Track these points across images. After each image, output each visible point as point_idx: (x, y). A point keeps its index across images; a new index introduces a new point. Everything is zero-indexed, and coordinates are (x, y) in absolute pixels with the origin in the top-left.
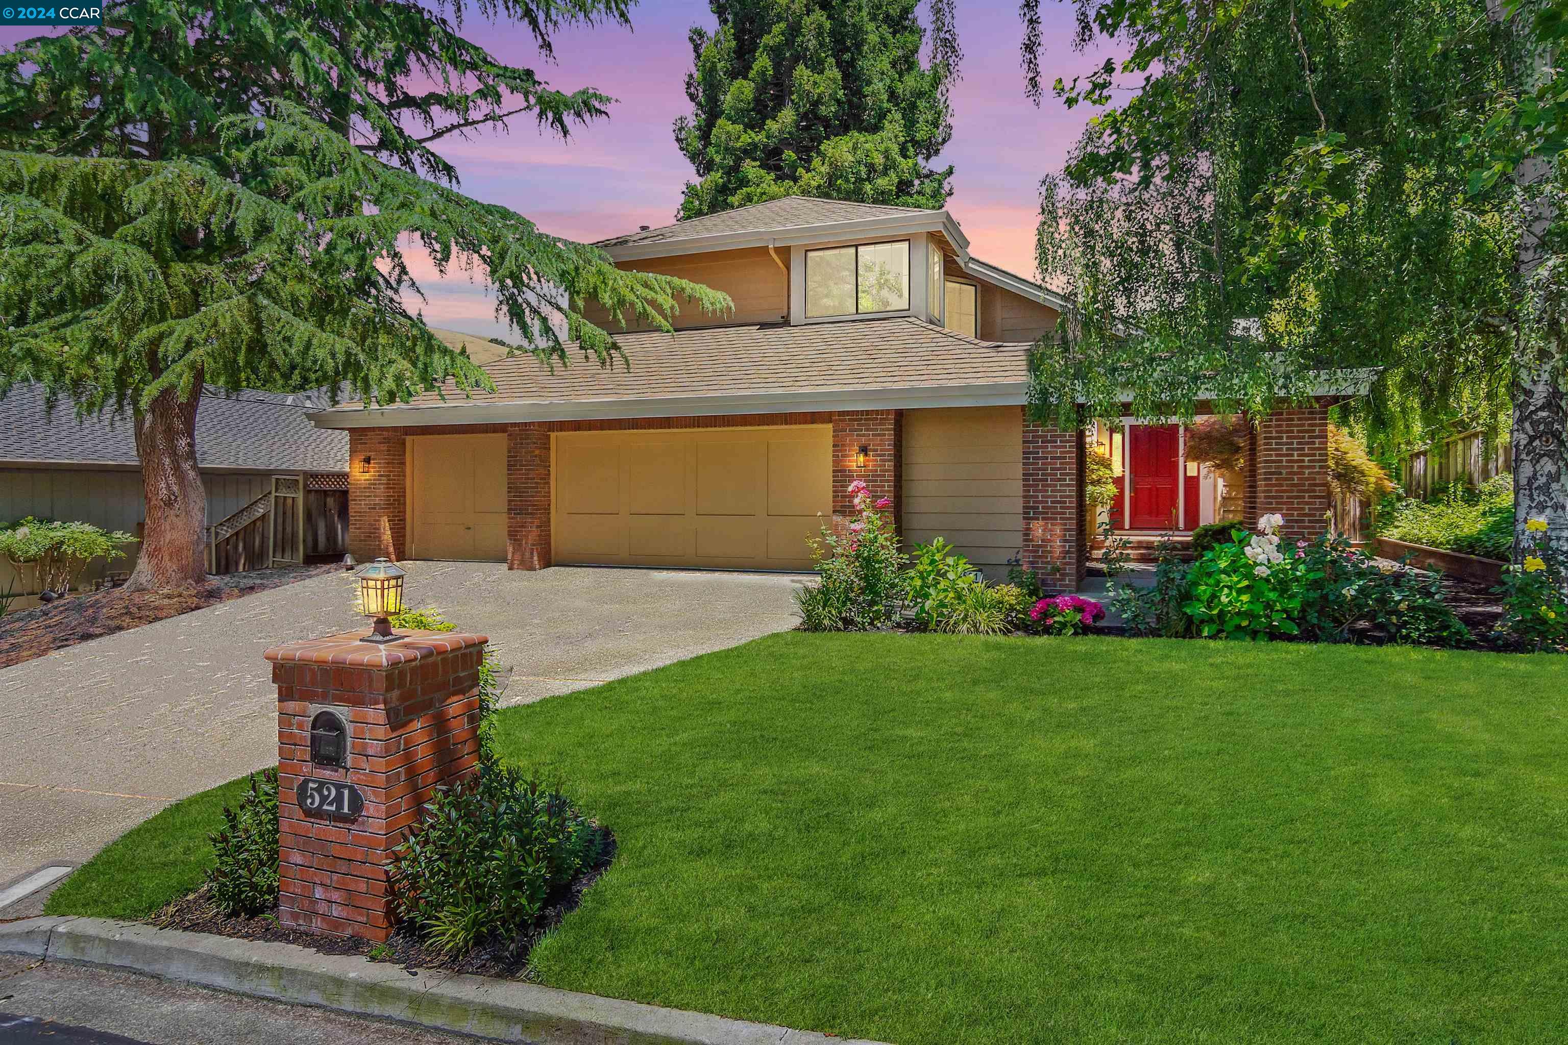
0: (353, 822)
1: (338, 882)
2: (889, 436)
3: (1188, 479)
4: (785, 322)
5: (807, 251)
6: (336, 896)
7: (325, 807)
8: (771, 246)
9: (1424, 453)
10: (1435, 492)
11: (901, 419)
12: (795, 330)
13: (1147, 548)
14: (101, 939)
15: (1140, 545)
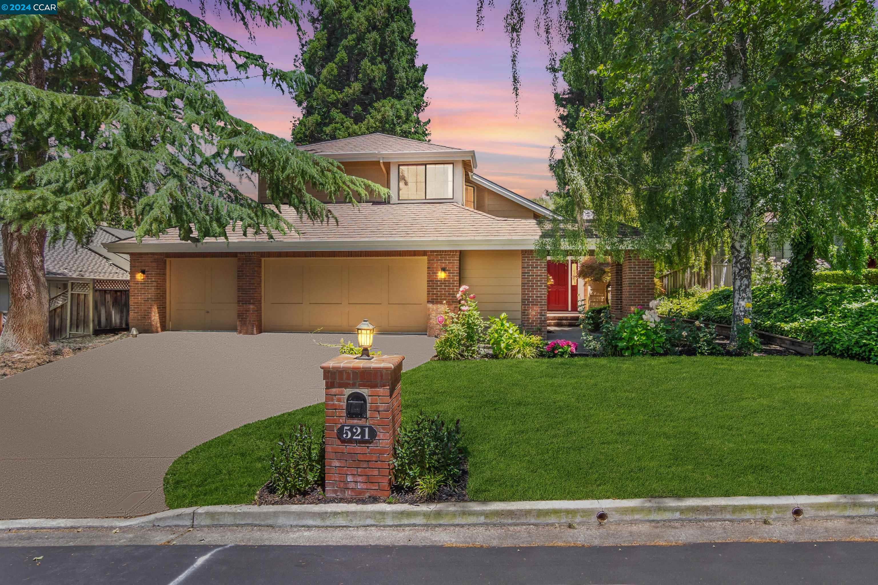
0: (370, 443)
1: (361, 472)
2: (457, 263)
3: (572, 286)
4: (389, 203)
5: (399, 165)
6: (359, 479)
7: (354, 437)
8: (381, 161)
9: (667, 275)
10: (672, 293)
11: (462, 255)
12: (394, 206)
13: (558, 320)
14: (229, 513)
15: (554, 318)
